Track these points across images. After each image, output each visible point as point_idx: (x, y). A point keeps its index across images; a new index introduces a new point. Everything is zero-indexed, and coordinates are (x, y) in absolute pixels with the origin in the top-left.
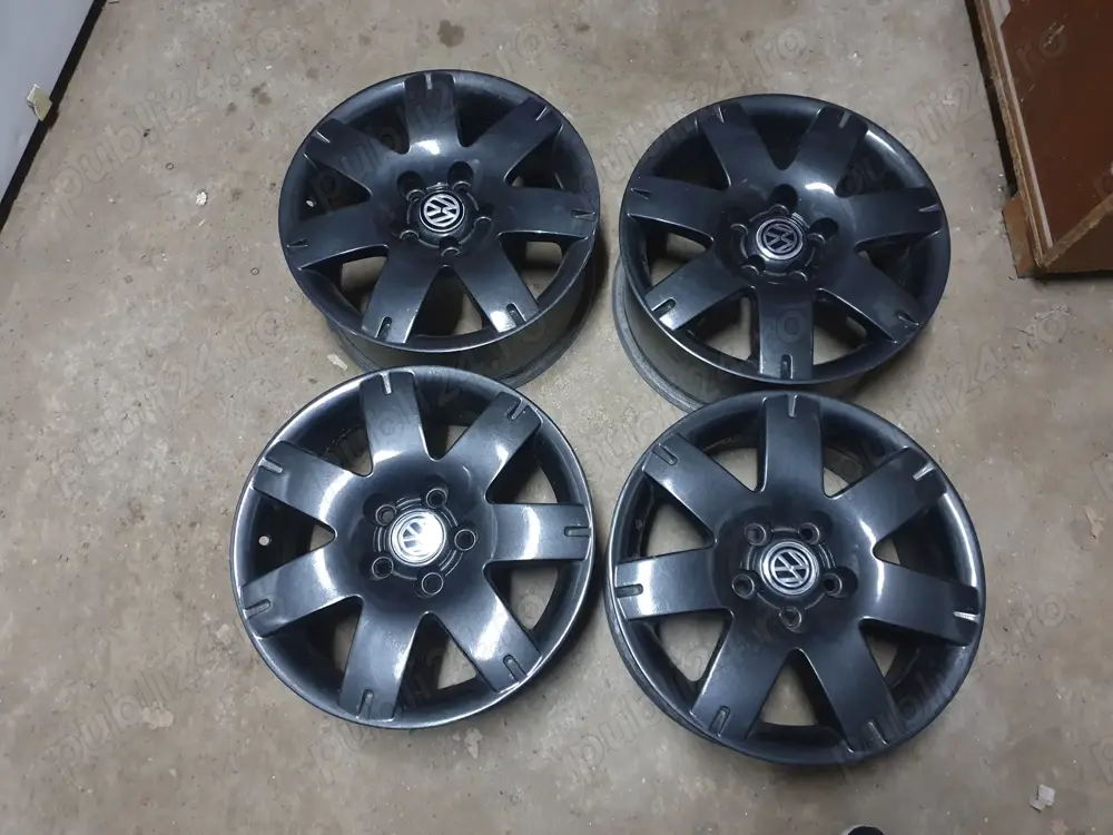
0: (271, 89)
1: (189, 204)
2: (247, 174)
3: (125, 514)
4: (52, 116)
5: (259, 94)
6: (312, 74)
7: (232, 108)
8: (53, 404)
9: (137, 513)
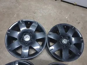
0: (80, 24)
1: (66, 17)
2: (70, 22)
3: (35, 12)
4: (74, 5)
5: (79, 23)
6: (82, 28)
7: (77, 20)
8: (45, 6)
9: (35, 13)
